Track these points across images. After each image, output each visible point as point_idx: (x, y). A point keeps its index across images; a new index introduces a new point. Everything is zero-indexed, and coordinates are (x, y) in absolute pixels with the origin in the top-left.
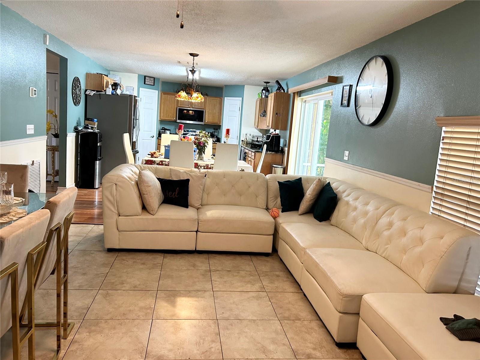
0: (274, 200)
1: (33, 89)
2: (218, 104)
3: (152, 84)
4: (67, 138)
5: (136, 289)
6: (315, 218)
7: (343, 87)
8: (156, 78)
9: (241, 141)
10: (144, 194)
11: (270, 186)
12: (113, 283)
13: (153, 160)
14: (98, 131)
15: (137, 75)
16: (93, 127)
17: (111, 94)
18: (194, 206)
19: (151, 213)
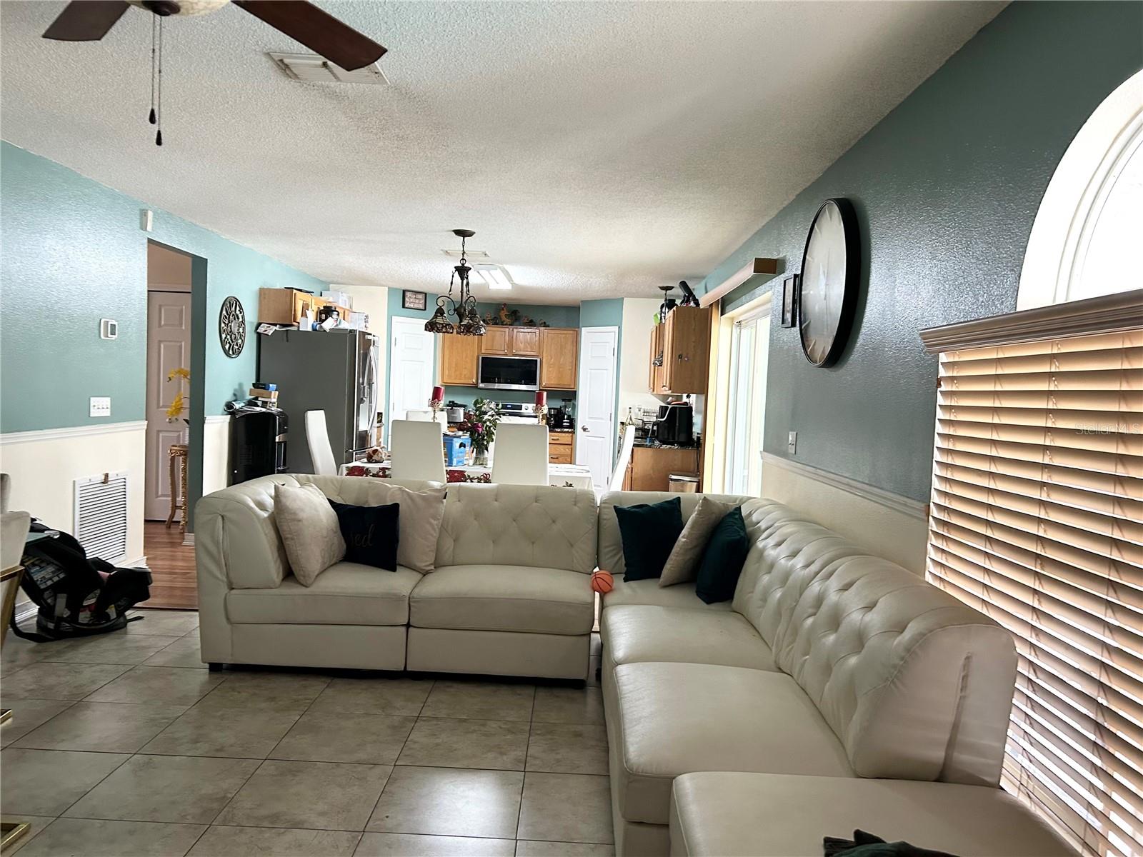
0: (614, 552)
1: (108, 322)
2: (569, 343)
3: (422, 307)
4: (205, 426)
5: (219, 754)
6: (698, 595)
7: (785, 281)
8: (433, 295)
9: (619, 423)
10: (286, 539)
11: (605, 519)
12: (177, 739)
13: (364, 467)
14: (279, 409)
15: (387, 288)
16: (266, 402)
17: (310, 329)
18: (415, 566)
19: (302, 582)
